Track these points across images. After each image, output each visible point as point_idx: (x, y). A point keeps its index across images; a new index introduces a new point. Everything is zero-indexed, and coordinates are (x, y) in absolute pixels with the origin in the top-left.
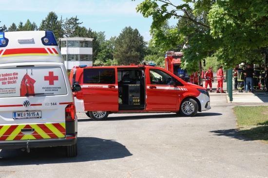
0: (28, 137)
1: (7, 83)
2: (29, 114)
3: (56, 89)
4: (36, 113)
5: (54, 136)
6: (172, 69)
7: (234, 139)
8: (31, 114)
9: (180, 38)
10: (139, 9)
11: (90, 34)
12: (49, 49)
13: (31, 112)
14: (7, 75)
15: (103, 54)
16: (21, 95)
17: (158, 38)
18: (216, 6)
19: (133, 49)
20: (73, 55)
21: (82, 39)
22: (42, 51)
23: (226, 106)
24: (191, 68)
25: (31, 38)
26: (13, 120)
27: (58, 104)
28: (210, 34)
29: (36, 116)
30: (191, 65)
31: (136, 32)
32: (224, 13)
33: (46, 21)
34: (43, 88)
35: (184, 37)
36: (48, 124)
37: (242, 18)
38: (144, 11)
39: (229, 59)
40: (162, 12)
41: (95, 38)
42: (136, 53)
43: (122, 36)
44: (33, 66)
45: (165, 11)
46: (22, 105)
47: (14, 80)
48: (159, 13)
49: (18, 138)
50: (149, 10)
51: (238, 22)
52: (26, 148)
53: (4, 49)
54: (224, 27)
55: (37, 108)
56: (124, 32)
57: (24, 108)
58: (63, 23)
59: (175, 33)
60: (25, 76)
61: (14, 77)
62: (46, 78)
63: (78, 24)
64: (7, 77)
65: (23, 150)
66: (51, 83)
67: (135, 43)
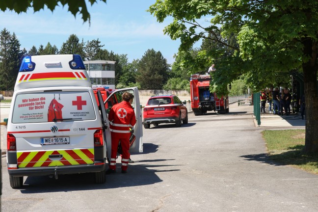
0: (56, 163)
1: (34, 108)
2: (57, 140)
3: (84, 114)
4: (64, 139)
5: (82, 162)
6: (198, 92)
7: (265, 164)
8: (59, 140)
9: (209, 60)
10: (167, 31)
11: (112, 57)
12: (77, 73)
13: (59, 138)
14: (34, 100)
15: (125, 77)
16: (49, 121)
17: (186, 61)
18: (246, 28)
19: (156, 72)
20: (95, 79)
21: (104, 62)
22: (70, 75)
23: (254, 130)
24: (220, 91)
25: (59, 62)
26: (41, 146)
27: (86, 129)
28: (240, 56)
29: (64, 142)
30: (220, 89)
31: (159, 54)
32: (254, 34)
33: (67, 43)
34: (71, 113)
35: (213, 59)
36: (77, 149)
37: (271, 39)
38: (172, 33)
39: (258, 82)
40: (191, 35)
41: (117, 61)
42: (160, 76)
43: (145, 59)
44: (61, 90)
45: (193, 32)
46: (49, 131)
47: (42, 105)
48: (187, 35)
49: (46, 164)
50: (177, 32)
51: (267, 44)
52: (54, 175)
53: (31, 73)
54: (254, 49)
55: (65, 133)
56: (146, 55)
57: (51, 134)
58: (85, 46)
59: (204, 56)
60: (52, 101)
61: (42, 103)
62: (74, 103)
63: (100, 46)
64: (35, 102)
65: (51, 177)
66: (80, 108)
67: (158, 66)
